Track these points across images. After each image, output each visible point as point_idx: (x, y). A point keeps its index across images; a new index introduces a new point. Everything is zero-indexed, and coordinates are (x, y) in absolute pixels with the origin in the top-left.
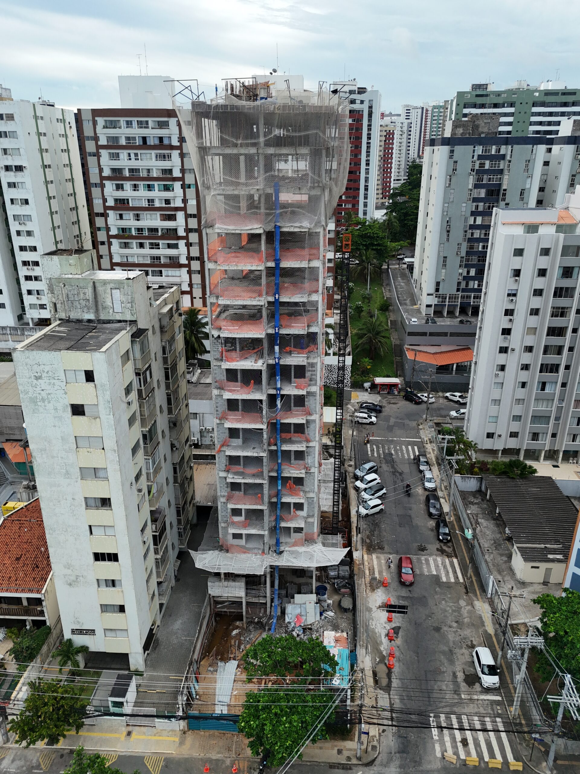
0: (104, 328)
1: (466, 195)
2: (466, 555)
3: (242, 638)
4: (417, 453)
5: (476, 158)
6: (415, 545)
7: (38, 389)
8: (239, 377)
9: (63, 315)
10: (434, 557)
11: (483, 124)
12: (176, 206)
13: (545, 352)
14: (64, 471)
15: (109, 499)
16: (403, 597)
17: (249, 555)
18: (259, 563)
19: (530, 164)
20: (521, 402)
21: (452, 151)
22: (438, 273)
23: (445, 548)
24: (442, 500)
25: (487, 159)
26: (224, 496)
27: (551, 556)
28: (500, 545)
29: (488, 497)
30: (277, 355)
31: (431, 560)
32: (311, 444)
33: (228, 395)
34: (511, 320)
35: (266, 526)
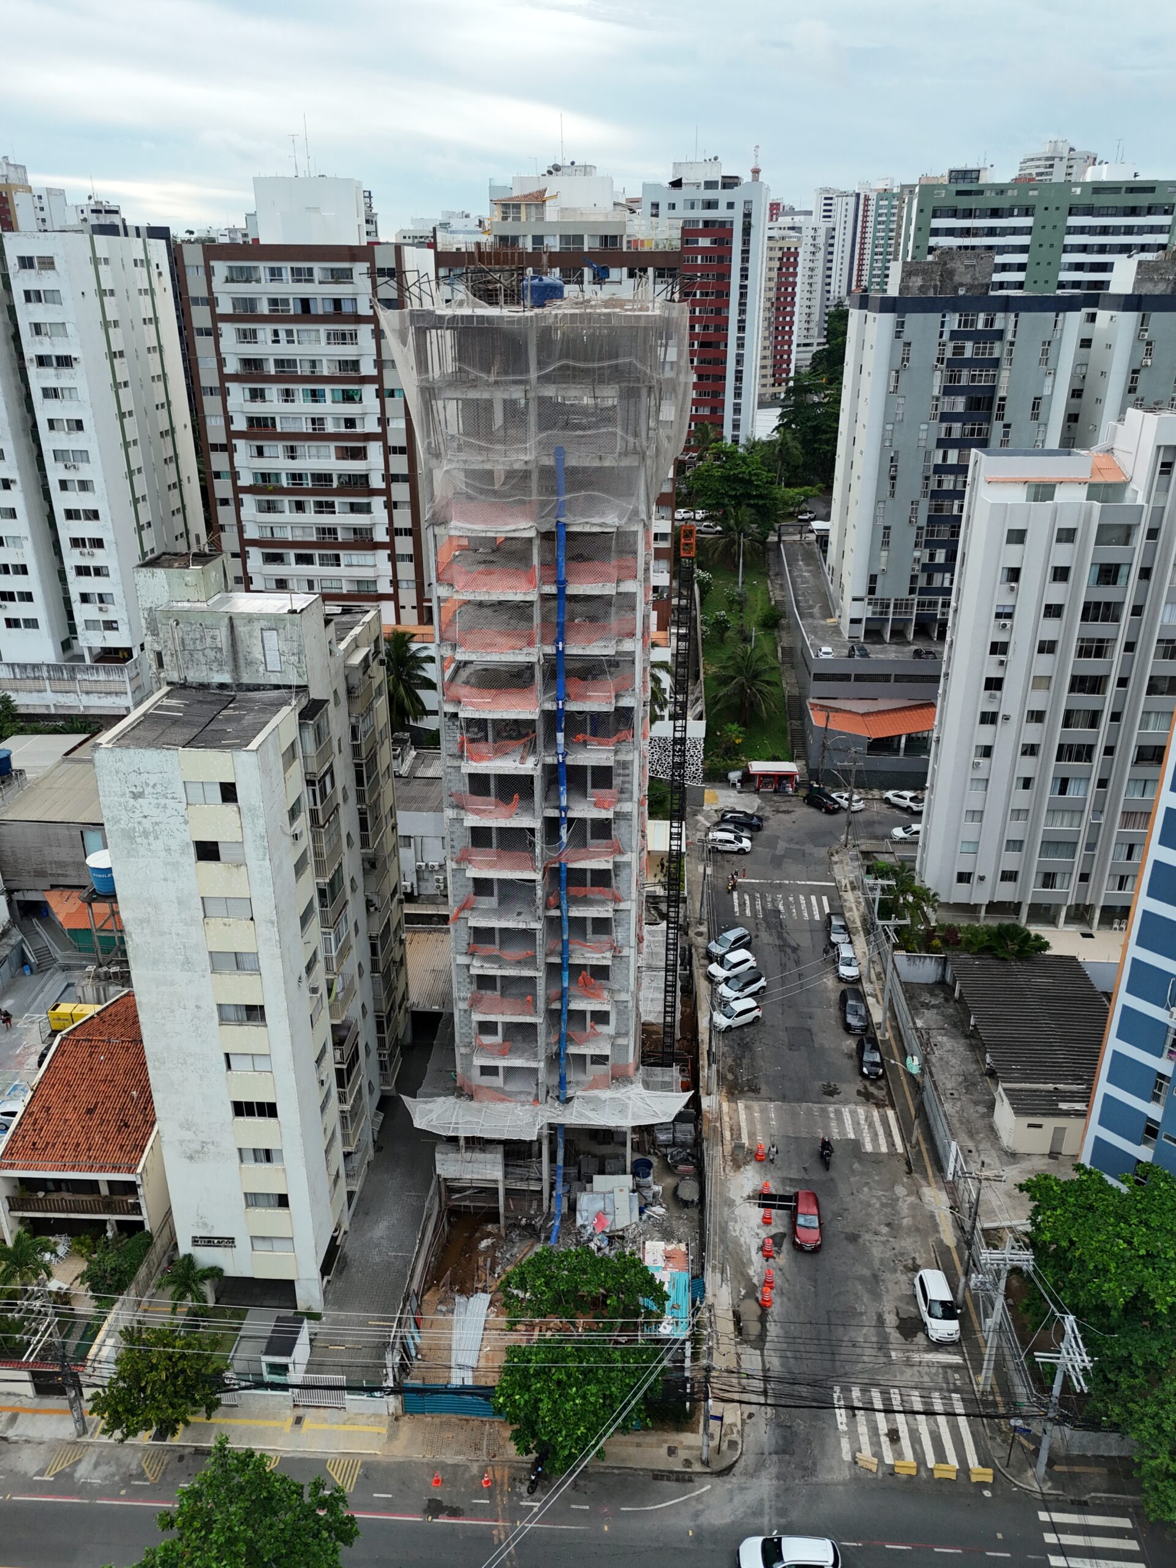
0: (250, 700)
1: (927, 409)
2: (910, 1103)
3: (498, 1254)
4: (827, 910)
5: (946, 336)
6: (818, 1084)
7: (138, 815)
8: (492, 786)
9: (175, 677)
10: (852, 1106)
11: (962, 269)
12: (367, 430)
13: (1066, 724)
14: (181, 958)
15: (262, 1007)
16: (791, 1180)
17: (511, 1105)
18: (528, 1119)
19: (1052, 350)
20: (1022, 816)
21: (901, 324)
22: (873, 558)
23: (872, 1089)
24: (870, 1000)
25: (968, 339)
26: (464, 999)
27: (1064, 1106)
28: (974, 1084)
29: (957, 994)
30: (561, 749)
31: (846, 1112)
32: (622, 906)
33: (472, 820)
34: (1002, 663)
35: (542, 1055)
